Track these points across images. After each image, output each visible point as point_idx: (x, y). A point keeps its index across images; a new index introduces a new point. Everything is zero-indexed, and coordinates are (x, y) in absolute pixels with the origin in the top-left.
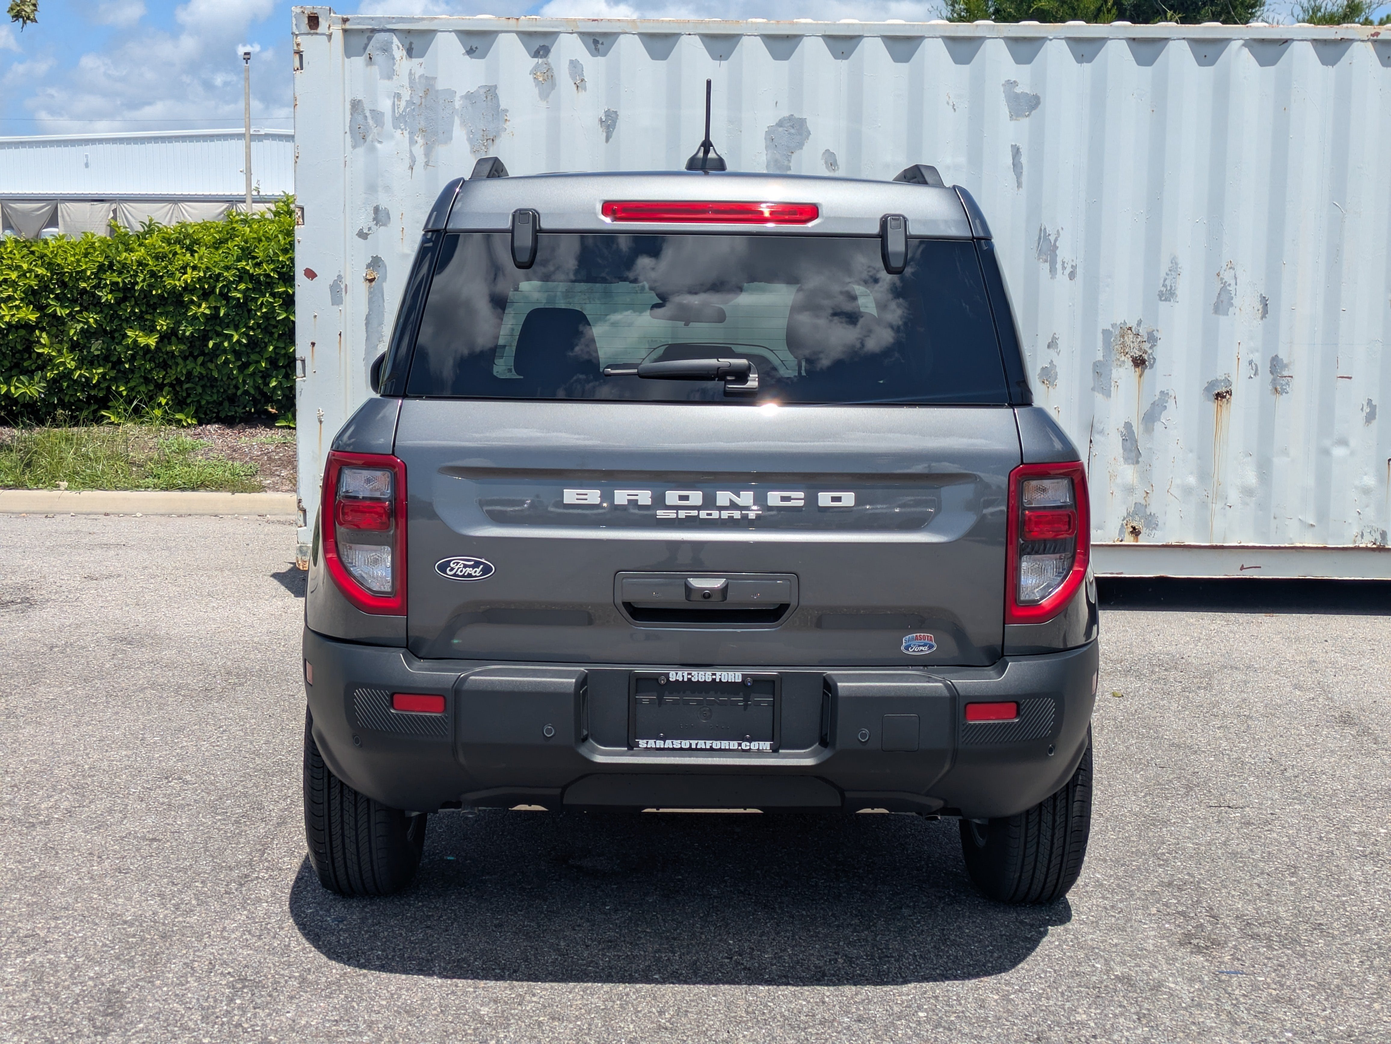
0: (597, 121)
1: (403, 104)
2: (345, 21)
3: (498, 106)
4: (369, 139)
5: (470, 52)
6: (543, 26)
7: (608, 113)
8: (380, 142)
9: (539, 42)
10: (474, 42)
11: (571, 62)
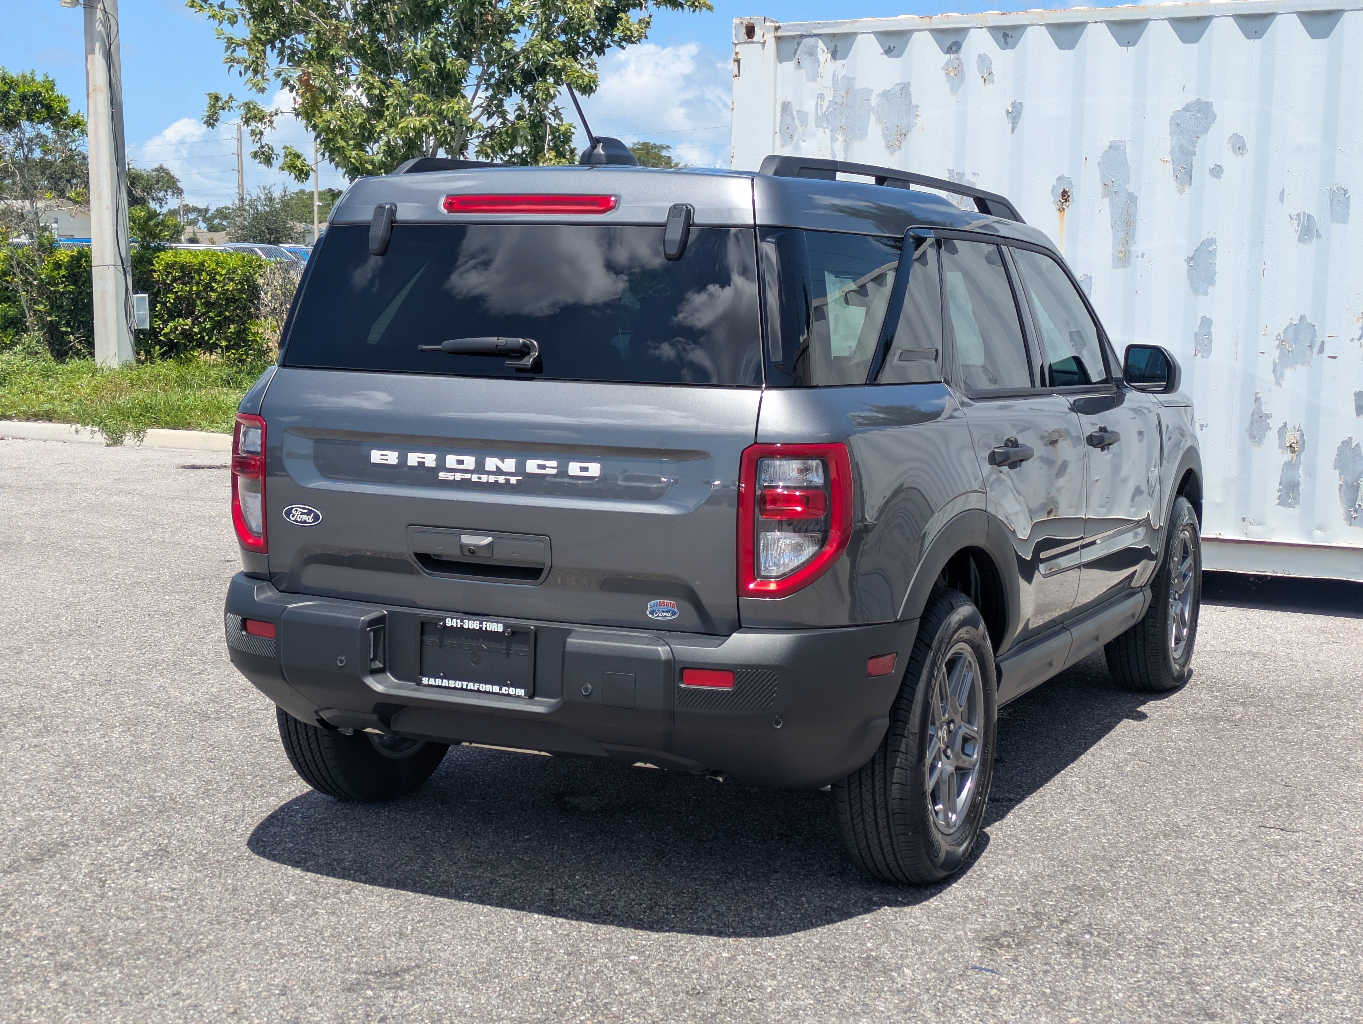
0: (1004, 113)
1: (826, 104)
2: (777, 28)
3: (910, 102)
4: (795, 138)
5: (888, 51)
6: (955, 23)
7: (1014, 105)
8: (804, 141)
9: (949, 40)
10: (892, 42)
11: (980, 56)
